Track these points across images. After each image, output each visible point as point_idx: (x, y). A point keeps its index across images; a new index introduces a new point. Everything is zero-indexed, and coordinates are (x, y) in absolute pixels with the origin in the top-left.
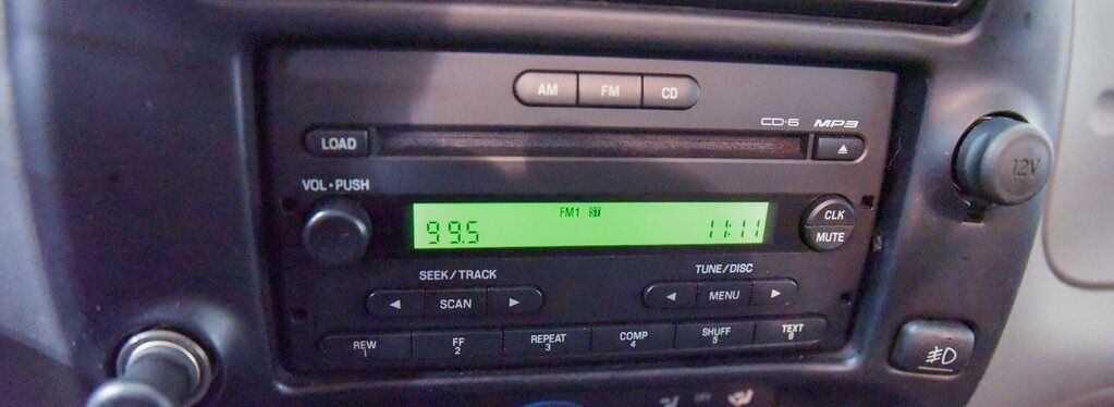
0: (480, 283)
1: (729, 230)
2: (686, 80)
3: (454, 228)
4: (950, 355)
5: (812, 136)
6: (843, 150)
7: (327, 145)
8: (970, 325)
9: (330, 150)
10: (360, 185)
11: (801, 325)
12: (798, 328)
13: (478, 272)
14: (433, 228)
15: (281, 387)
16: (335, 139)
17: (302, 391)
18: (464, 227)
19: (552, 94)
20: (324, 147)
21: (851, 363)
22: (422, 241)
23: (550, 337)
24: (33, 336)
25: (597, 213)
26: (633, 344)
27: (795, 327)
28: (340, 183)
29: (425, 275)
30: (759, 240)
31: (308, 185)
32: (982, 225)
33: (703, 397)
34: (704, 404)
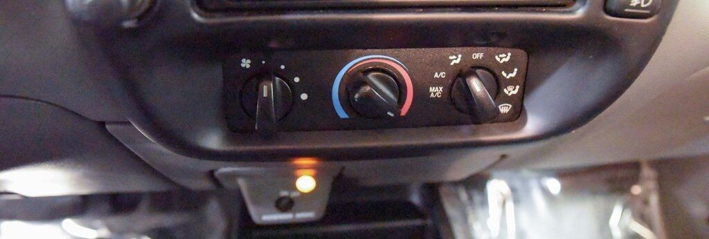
15: (195, 15)
21: (579, 13)
33: (478, 56)
34: (478, 60)
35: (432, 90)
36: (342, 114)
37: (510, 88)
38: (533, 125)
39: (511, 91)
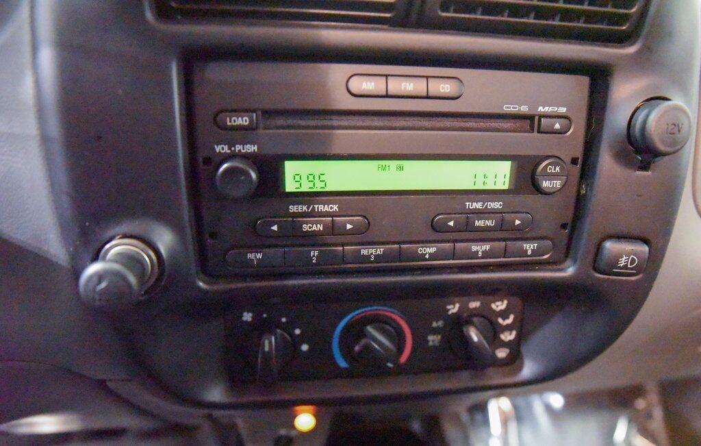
0: (327, 214)
1: (486, 180)
2: (455, 80)
3: (311, 178)
4: (633, 261)
5: (537, 118)
6: (557, 126)
7: (230, 122)
8: (645, 241)
9: (233, 125)
10: (251, 148)
11: (536, 245)
12: (534, 246)
13: (326, 206)
14: (297, 178)
15: (201, 284)
16: (235, 118)
17: (215, 287)
18: (317, 177)
19: (371, 88)
20: (229, 124)
21: (570, 271)
22: (290, 186)
23: (373, 251)
24: (46, 248)
25: (401, 168)
26: (427, 256)
27: (532, 246)
28: (238, 147)
29: (293, 209)
30: (506, 187)
31: (218, 149)
32: (649, 173)
33: (474, 304)
34: (475, 309)
35: (430, 338)
36: (342, 363)
37: (507, 334)
38: (528, 370)
39: (508, 337)
